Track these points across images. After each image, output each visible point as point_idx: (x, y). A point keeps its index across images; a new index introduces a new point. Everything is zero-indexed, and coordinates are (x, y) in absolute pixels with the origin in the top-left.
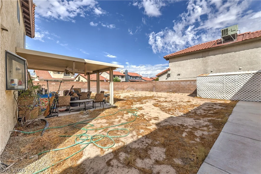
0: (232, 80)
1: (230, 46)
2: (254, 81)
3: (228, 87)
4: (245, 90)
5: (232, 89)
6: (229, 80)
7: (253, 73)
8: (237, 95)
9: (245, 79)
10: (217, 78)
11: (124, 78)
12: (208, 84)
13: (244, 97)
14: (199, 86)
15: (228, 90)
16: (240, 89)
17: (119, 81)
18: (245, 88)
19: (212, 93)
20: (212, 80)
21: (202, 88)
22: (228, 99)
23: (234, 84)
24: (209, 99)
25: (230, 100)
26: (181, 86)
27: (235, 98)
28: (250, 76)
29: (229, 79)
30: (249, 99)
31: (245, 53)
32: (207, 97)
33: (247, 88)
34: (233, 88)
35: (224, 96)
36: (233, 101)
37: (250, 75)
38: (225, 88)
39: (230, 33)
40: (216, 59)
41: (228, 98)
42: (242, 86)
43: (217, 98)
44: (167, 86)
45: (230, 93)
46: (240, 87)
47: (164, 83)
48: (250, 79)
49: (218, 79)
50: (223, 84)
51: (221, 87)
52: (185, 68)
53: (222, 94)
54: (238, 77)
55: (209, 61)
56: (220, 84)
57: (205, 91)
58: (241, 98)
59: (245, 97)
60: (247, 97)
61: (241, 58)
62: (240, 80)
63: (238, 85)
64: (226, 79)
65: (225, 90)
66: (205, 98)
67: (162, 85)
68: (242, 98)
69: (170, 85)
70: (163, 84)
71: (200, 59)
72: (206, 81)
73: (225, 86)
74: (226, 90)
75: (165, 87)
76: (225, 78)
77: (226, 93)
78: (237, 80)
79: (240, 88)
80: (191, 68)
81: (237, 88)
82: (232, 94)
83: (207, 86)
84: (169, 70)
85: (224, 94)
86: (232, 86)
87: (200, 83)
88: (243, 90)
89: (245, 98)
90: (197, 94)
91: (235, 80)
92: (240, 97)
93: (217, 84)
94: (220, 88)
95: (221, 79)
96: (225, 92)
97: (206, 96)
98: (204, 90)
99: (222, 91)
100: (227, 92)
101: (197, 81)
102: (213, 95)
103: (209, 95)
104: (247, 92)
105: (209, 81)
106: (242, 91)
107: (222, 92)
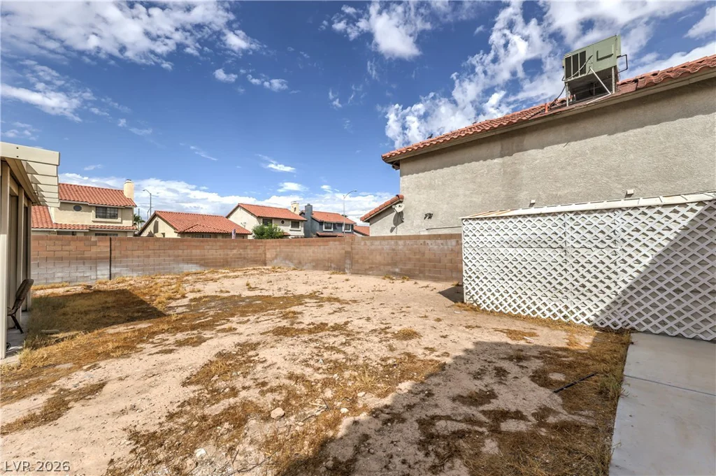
0: (601, 236)
1: (593, 110)
2: (702, 239)
3: (583, 266)
4: (661, 285)
5: (601, 277)
6: (588, 236)
7: (700, 203)
8: (625, 303)
9: (659, 229)
10: (539, 225)
11: (301, 228)
12: (502, 250)
13: (655, 317)
14: (470, 257)
15: (582, 281)
16: (636, 275)
17: (278, 235)
18: (661, 273)
19: (520, 292)
20: (520, 233)
21: (480, 268)
22: (583, 319)
23: (608, 252)
24: (509, 315)
25: (595, 327)
26: (427, 256)
27: (614, 319)
28: (683, 216)
29: (589, 228)
30: (679, 325)
31: (645, 136)
32: (501, 308)
33: (668, 273)
34: (604, 270)
35: (567, 307)
36: (607, 330)
37: (683, 210)
38: (571, 270)
39: (593, 68)
40: (548, 160)
41: (584, 314)
42: (646, 261)
43: (539, 313)
44: (386, 255)
45: (591, 292)
46: (638, 267)
47: (377, 243)
48: (686, 228)
49: (544, 230)
50: (563, 254)
51: (555, 265)
52: (448, 194)
53: (559, 295)
54: (628, 219)
55: (524, 167)
56: (550, 251)
57: (493, 282)
58: (640, 320)
59: (663, 318)
60: (671, 318)
61: (632, 156)
62: (636, 235)
63: (627, 259)
64: (577, 228)
65: (571, 280)
66: (492, 312)
67: (372, 252)
68: (647, 321)
69: (393, 250)
70: (373, 247)
71: (496, 161)
72: (498, 238)
73: (571, 261)
74: (576, 280)
75: (379, 258)
76: (572, 224)
77: (576, 292)
78: (623, 235)
79: (638, 271)
80: (468, 193)
81: (624, 271)
82: (602, 296)
83: (502, 258)
84: (399, 200)
85: (567, 298)
86: (603, 263)
87: (474, 245)
88: (653, 283)
89: (663, 323)
90: (465, 291)
91: (612, 235)
92: (639, 314)
93: (540, 251)
94: (549, 269)
95: (555, 229)
96: (569, 287)
97: (495, 302)
98: (489, 278)
99: (561, 284)
100: (581, 290)
101: (463, 237)
102: (524, 297)
103: (510, 301)
104: (670, 290)
105: (506, 238)
106: (646, 289)
107: (558, 287)
